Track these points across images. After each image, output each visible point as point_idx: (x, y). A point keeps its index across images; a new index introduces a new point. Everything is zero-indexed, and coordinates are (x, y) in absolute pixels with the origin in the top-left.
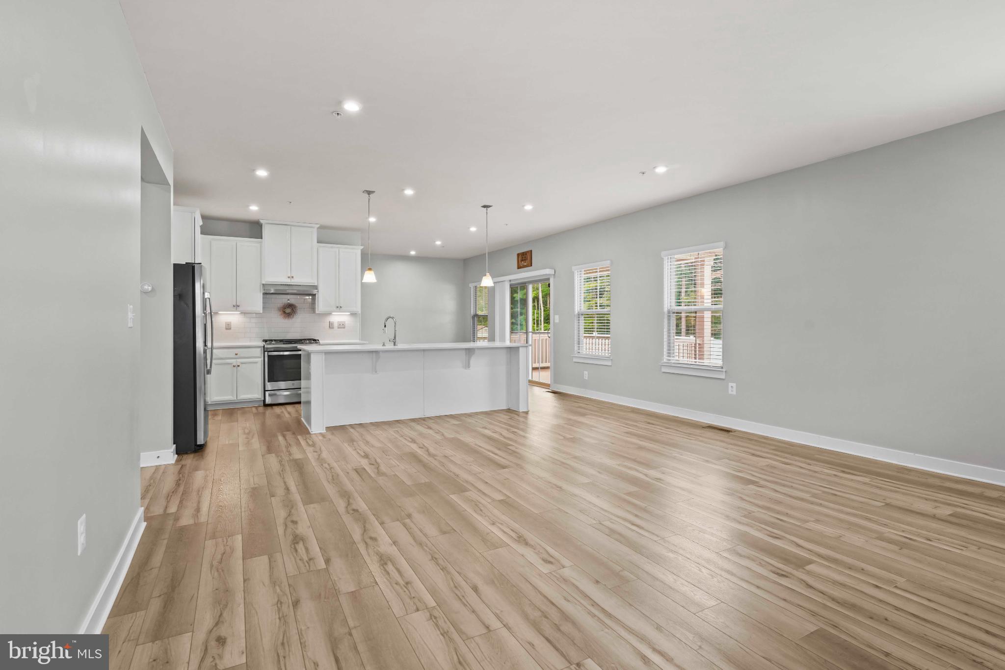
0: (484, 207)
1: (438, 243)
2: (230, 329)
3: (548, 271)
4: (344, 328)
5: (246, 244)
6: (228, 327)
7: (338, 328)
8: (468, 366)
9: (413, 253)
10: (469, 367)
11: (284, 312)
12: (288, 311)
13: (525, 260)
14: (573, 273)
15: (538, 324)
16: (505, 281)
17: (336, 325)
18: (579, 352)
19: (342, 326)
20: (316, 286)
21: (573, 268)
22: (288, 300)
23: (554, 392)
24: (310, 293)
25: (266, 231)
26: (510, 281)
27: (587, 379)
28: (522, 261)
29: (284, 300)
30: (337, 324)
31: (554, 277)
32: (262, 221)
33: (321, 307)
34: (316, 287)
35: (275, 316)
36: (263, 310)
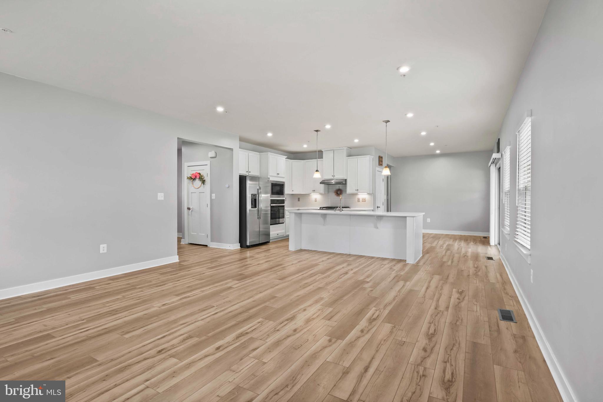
4: (365, 201)
6: (316, 200)
7: (362, 201)
11: (337, 193)
12: (339, 192)
17: (361, 200)
19: (364, 200)
22: (339, 187)
24: (344, 183)
25: (324, 155)
29: (337, 187)
32: (322, 150)
33: (349, 190)
34: (345, 180)
35: (333, 195)
36: (328, 192)
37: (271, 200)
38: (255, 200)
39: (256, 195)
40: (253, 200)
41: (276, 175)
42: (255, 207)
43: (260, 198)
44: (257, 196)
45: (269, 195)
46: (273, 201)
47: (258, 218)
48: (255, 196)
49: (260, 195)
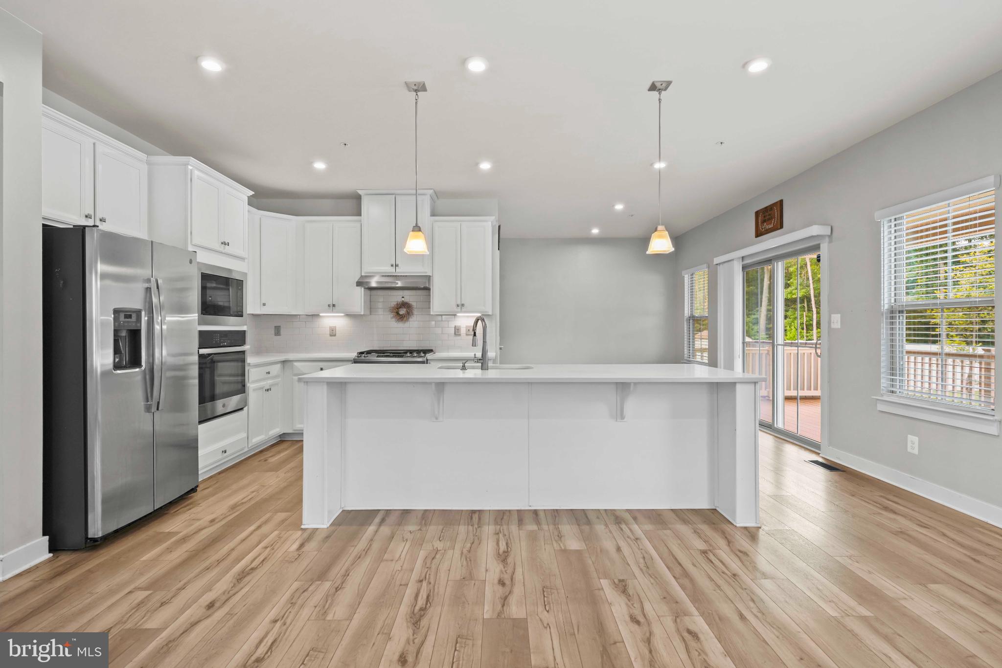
0: (653, 88)
1: (619, 207)
2: (335, 335)
3: (815, 230)
5: (343, 224)
6: (333, 333)
7: (467, 335)
8: (620, 415)
9: (595, 231)
10: (622, 417)
11: (398, 313)
12: (402, 311)
13: (769, 219)
14: (878, 226)
15: (808, 329)
16: (732, 260)
17: (463, 331)
18: (893, 392)
19: (471, 332)
20: (430, 276)
21: (877, 214)
22: (403, 297)
23: (830, 466)
24: (423, 287)
25: (367, 206)
26: (743, 258)
27: (916, 451)
28: (764, 222)
29: (397, 297)
30: (465, 329)
31: (830, 242)
32: (360, 192)
33: (437, 305)
34: (429, 278)
35: (384, 319)
36: (371, 312)
37: (201, 333)
38: (135, 335)
39: (138, 313)
40: (124, 334)
41: (218, 246)
42: (135, 361)
43: (157, 327)
44: (144, 318)
45: (194, 316)
46: (206, 339)
47: (148, 409)
48: (134, 318)
49: (158, 319)
